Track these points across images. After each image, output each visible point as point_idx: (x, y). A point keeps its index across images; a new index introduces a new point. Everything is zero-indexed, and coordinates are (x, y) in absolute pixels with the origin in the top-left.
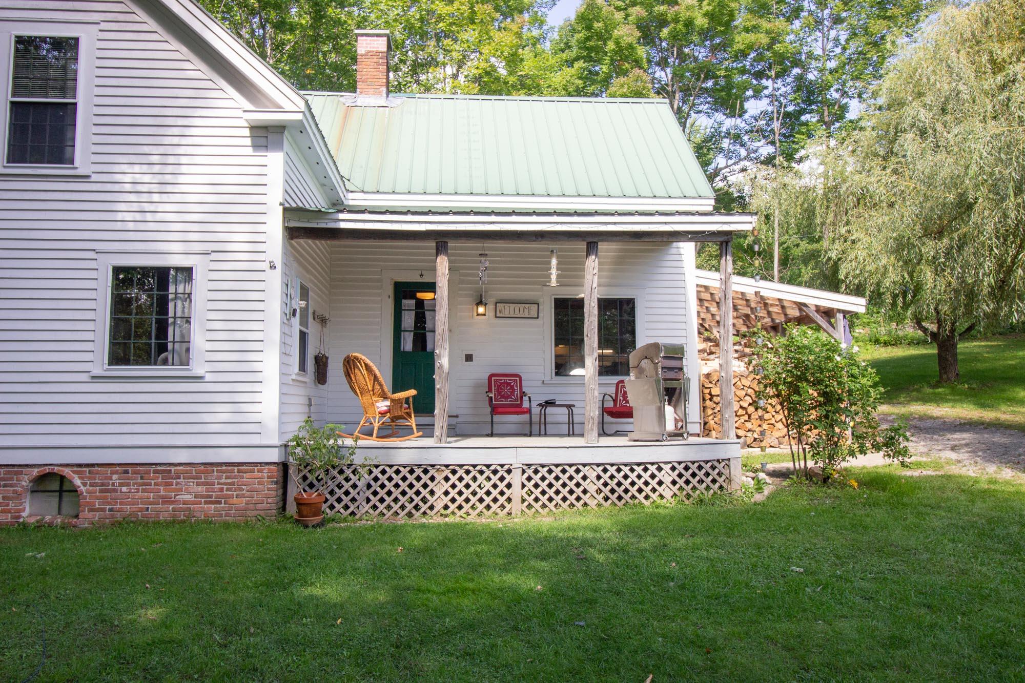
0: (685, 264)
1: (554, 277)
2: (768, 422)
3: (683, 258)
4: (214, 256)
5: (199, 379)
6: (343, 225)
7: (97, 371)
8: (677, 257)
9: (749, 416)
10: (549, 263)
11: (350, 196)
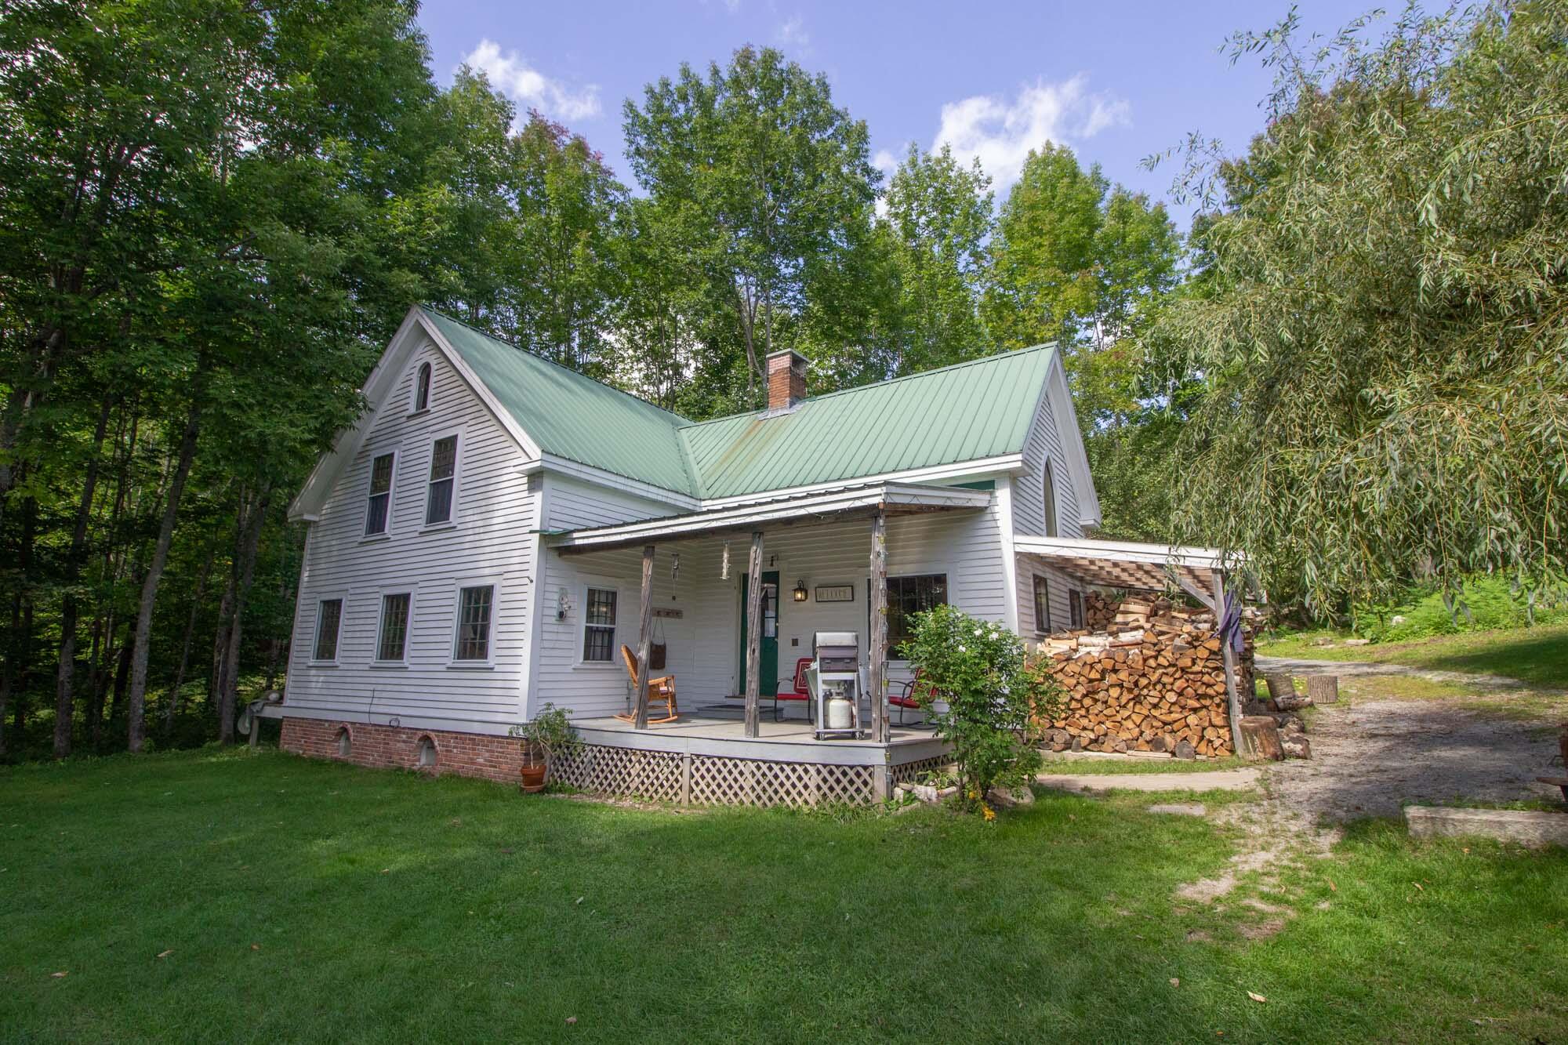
0: (1002, 530)
1: (725, 571)
2: (1113, 719)
3: (999, 523)
4: (507, 576)
5: (491, 669)
6: (578, 542)
7: (450, 664)
8: (993, 524)
9: (1087, 710)
10: (722, 556)
11: (703, 503)
